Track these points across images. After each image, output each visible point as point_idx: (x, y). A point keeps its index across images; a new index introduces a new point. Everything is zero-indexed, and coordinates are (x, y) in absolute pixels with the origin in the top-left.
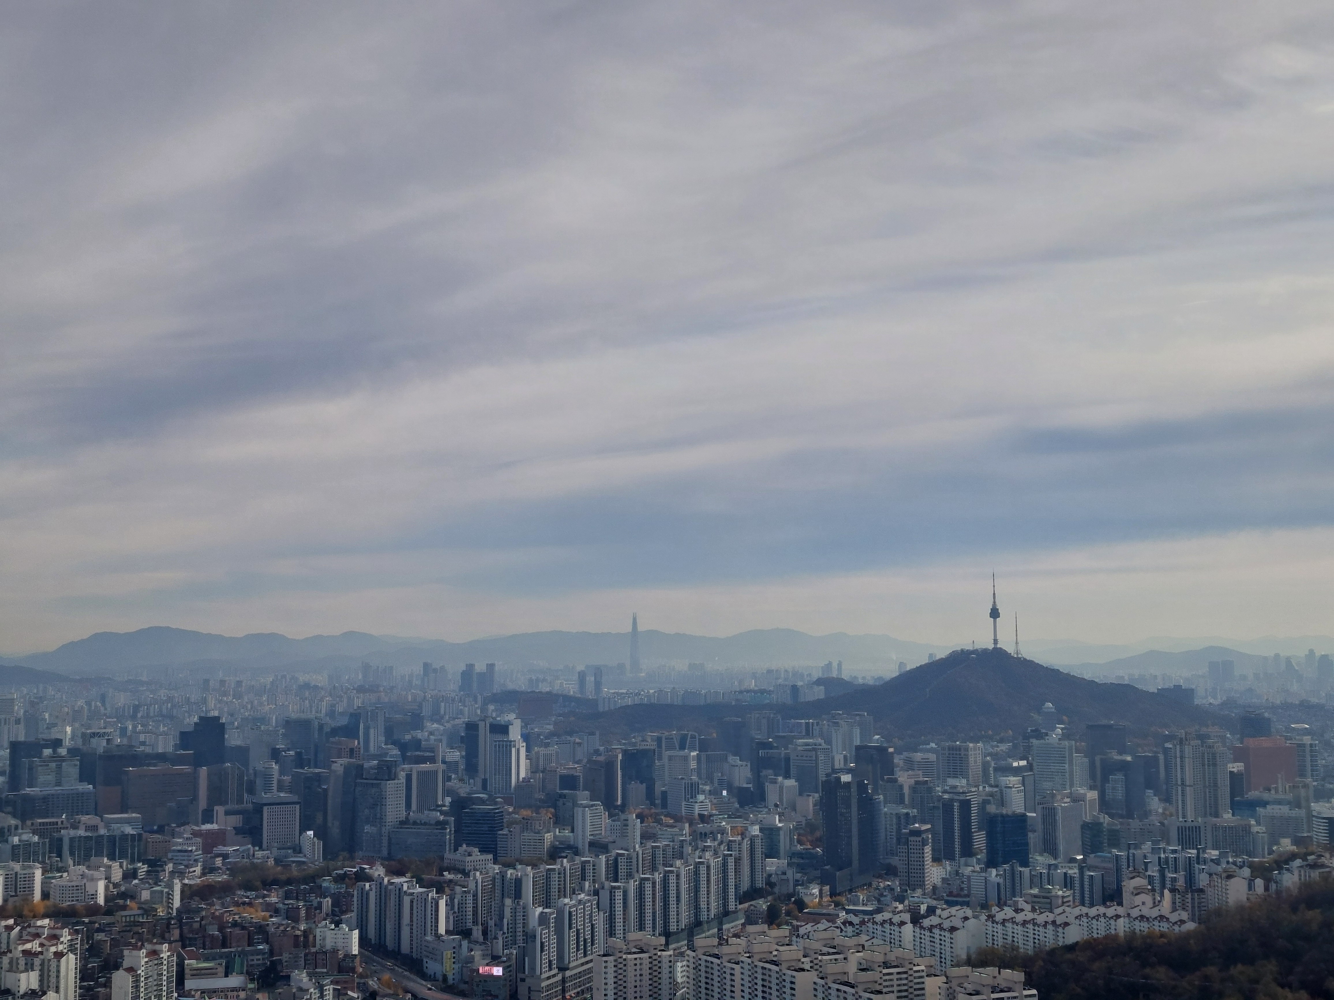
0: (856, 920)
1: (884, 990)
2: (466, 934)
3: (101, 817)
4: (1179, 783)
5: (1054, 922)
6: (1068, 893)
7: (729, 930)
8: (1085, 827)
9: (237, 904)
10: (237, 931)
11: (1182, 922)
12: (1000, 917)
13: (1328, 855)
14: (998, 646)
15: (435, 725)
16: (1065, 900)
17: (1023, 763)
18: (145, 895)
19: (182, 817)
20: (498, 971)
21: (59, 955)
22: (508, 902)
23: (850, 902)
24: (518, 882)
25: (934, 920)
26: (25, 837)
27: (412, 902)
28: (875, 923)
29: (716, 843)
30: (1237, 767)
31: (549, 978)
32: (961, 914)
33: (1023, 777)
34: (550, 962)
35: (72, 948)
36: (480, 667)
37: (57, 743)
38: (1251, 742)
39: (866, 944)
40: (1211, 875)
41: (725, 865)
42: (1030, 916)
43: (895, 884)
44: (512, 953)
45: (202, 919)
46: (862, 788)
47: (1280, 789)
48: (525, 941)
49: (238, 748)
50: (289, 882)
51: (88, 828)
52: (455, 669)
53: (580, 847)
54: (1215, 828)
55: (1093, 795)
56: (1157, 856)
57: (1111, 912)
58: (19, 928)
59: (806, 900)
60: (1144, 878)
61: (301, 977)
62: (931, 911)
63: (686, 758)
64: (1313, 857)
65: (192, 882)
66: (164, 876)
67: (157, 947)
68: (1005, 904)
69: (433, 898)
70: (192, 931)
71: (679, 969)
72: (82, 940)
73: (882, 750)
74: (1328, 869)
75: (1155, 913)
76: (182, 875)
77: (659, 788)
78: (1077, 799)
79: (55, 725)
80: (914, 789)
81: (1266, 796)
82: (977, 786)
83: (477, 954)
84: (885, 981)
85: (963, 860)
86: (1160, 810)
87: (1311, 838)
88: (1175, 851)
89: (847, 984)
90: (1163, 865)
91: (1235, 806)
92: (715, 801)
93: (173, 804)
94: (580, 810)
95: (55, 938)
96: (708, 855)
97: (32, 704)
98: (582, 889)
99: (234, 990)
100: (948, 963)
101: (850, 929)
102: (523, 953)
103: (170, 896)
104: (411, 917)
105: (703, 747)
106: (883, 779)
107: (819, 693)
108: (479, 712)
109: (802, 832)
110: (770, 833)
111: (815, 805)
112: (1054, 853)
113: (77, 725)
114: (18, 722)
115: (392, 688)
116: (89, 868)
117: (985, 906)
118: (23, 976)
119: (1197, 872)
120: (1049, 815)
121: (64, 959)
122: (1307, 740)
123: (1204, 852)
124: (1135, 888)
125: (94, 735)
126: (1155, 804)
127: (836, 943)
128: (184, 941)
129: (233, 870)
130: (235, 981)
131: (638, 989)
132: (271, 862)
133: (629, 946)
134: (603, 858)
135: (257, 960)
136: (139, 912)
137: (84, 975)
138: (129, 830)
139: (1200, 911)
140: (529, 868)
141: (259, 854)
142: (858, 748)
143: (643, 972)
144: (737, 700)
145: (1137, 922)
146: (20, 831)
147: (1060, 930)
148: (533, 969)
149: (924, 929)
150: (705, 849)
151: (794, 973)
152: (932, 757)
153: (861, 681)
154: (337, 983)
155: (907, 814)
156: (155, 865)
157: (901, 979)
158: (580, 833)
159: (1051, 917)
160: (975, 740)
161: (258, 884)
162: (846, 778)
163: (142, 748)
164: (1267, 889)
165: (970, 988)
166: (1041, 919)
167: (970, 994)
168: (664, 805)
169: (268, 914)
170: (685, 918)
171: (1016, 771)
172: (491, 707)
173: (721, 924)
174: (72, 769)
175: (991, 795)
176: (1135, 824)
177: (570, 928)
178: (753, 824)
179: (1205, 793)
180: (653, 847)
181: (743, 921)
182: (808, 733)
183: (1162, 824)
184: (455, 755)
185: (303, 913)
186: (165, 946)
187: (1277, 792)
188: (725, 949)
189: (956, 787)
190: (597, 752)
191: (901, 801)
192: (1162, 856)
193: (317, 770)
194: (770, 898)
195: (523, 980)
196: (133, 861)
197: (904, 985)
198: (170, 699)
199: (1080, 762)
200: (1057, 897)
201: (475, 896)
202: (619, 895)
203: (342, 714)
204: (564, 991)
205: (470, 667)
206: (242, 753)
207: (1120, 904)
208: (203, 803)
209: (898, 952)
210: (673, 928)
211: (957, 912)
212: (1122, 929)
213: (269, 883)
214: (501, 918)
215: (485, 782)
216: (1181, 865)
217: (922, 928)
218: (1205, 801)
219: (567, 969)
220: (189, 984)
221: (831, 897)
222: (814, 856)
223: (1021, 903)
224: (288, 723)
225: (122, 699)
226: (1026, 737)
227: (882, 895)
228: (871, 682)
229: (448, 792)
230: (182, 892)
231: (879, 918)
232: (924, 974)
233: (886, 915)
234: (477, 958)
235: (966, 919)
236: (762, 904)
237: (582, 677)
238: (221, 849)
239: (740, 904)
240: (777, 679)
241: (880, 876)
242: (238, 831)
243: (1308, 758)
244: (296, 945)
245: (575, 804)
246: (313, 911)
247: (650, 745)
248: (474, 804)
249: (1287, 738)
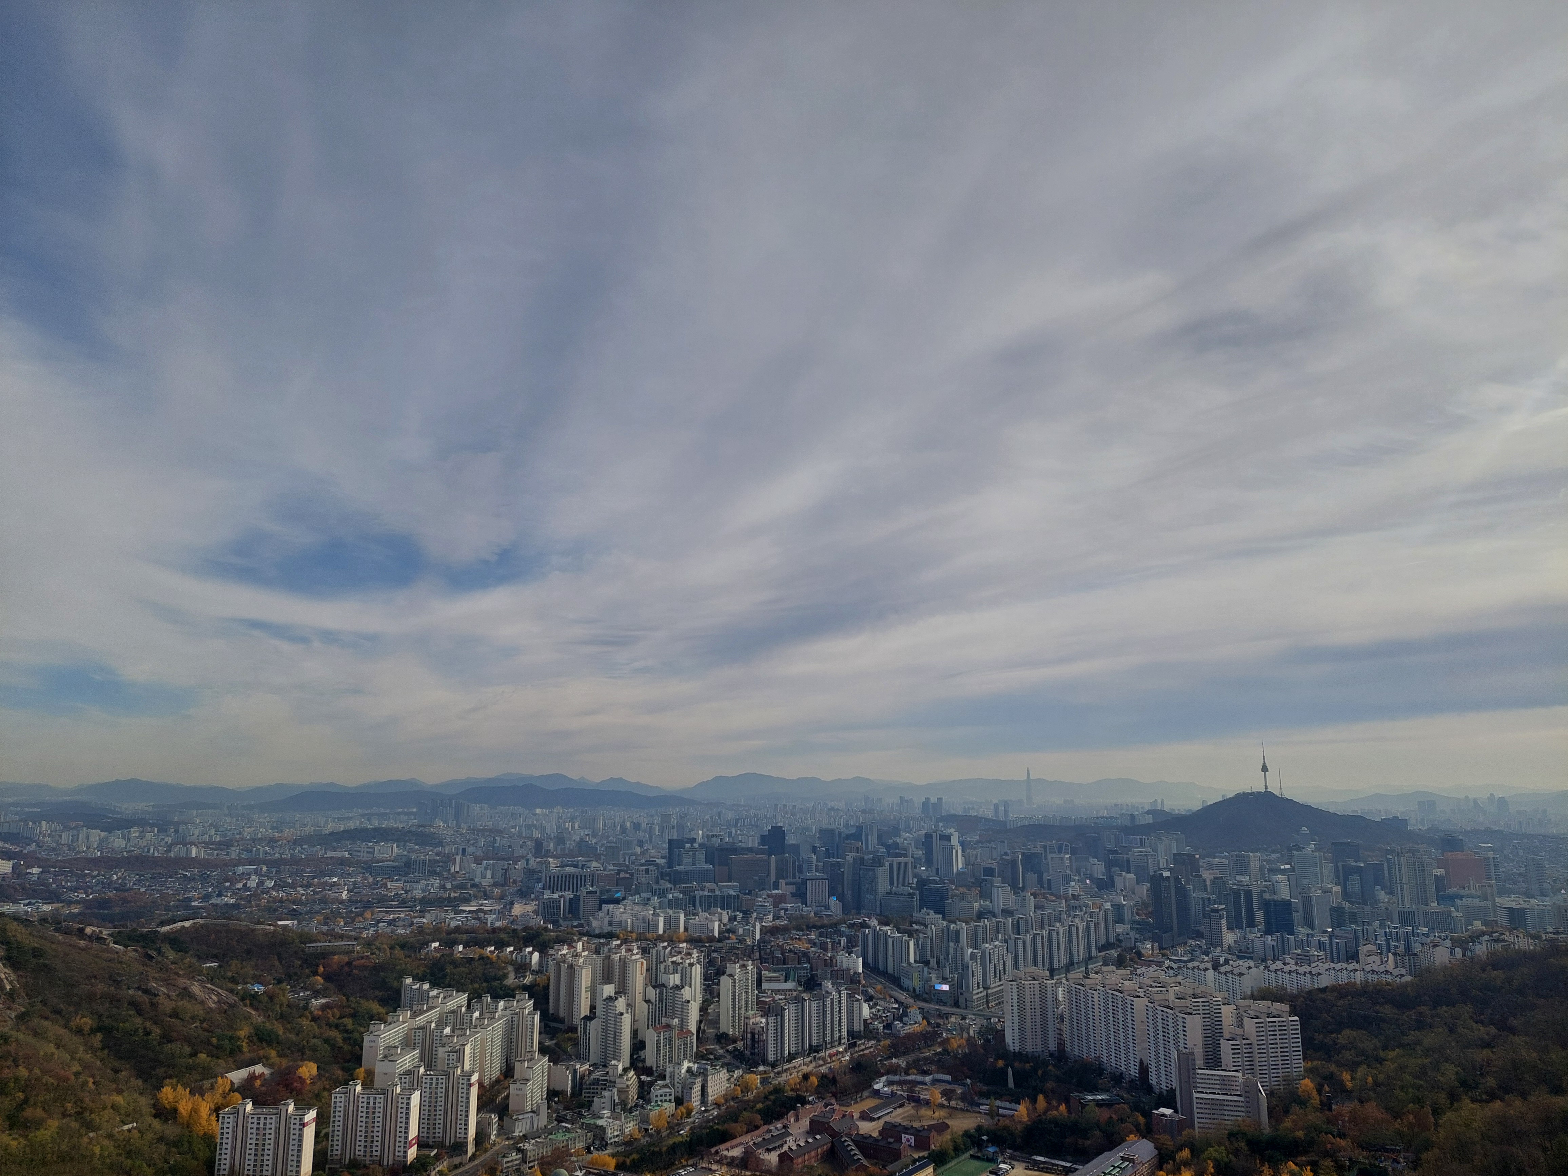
0: (1175, 966)
1: (1194, 1013)
2: (927, 963)
3: (717, 884)
4: (1398, 882)
5: (1310, 973)
6: (1321, 953)
7: (1092, 969)
8: (1333, 909)
9: (792, 939)
10: (792, 955)
11: (1402, 975)
12: (1273, 967)
13: (1508, 934)
14: (1268, 790)
15: (907, 834)
16: (1320, 958)
17: (1288, 866)
18: (740, 931)
19: (762, 886)
20: (946, 987)
21: (691, 965)
22: (951, 944)
23: (1172, 954)
24: (958, 933)
25: (1227, 968)
26: (675, 895)
27: (893, 942)
28: (1187, 968)
29: (1082, 913)
30: (1440, 872)
31: (978, 993)
32: (1246, 965)
33: (1288, 876)
34: (978, 983)
35: (699, 962)
36: (933, 800)
37: (694, 840)
38: (1450, 855)
39: (1182, 982)
40: (1423, 944)
41: (1088, 927)
42: (1294, 968)
43: (1202, 943)
44: (954, 977)
45: (772, 947)
46: (1177, 880)
47: (1472, 888)
48: (963, 970)
49: (794, 845)
50: (822, 927)
51: (709, 891)
52: (919, 800)
53: (996, 912)
54: (1425, 913)
55: (1337, 889)
56: (1383, 931)
57: (1351, 967)
58: (670, 948)
59: (1143, 951)
60: (1375, 944)
61: (828, 985)
62: (1227, 962)
63: (1062, 859)
64: (1497, 934)
65: (767, 925)
66: (752, 920)
67: (745, 963)
68: (1278, 960)
69: (906, 940)
70: (766, 954)
71: (1060, 992)
72: (704, 957)
73: (1191, 857)
74: (1507, 943)
75: (1382, 968)
76: (761, 920)
77: (1046, 877)
78: (1326, 891)
79: (693, 830)
80: (1213, 882)
81: (1462, 892)
82: (1256, 881)
83: (933, 976)
84: (1194, 1006)
85: (1248, 929)
86: (1386, 900)
87: (1496, 921)
88: (1396, 928)
89: (1168, 1007)
90: (1388, 937)
91: (1440, 899)
92: (1082, 886)
93: (757, 878)
94: (996, 889)
95: (689, 954)
96: (1076, 920)
97: (681, 817)
98: (997, 939)
99: (790, 990)
100: (1239, 997)
101: (1171, 971)
102: (961, 977)
103: (754, 932)
104: (893, 952)
105: (1074, 852)
106: (1192, 876)
107: (1149, 819)
108: (933, 827)
109: (1139, 908)
110: (1118, 908)
111: (1147, 891)
112: (1311, 926)
113: (705, 830)
114: (673, 827)
115: (881, 811)
116: (710, 914)
117: (1264, 960)
118: (672, 976)
119: (1413, 942)
120: (1307, 902)
121: (694, 968)
122: (1491, 854)
123: (1417, 929)
124: (1367, 952)
125: (713, 836)
126: (1382, 895)
127: (1161, 979)
128: (762, 960)
129: (790, 918)
130: (790, 985)
131: (1033, 1003)
132: (812, 914)
133: (1027, 976)
134: (1010, 920)
135: (803, 973)
136: (737, 941)
137: (706, 977)
138: (732, 892)
139: (1415, 968)
140: (964, 924)
141: (805, 909)
142: (1175, 855)
143: (1036, 993)
144: (1095, 823)
145: (1369, 975)
146: (673, 891)
147: (1315, 977)
148: (968, 987)
149: (1221, 973)
150: (1075, 916)
151: (1133, 999)
152: (1225, 861)
153: (1177, 812)
154: (849, 990)
155: (1209, 898)
156: (747, 914)
157: (1205, 1006)
158: (996, 904)
159: (1308, 969)
160: (1255, 851)
161: (804, 927)
162: (1167, 874)
163: (740, 844)
164: (1464, 955)
165: (1252, 1014)
166: (1302, 970)
167: (1252, 1018)
168: (1050, 888)
169: (810, 946)
170: (1063, 961)
171: (1283, 872)
172: (941, 824)
173: (1087, 965)
174: (701, 856)
175: (1266, 887)
176: (1367, 909)
177: (990, 963)
178: (1106, 902)
179: (1417, 888)
180: (1041, 914)
181: (1101, 963)
182: (1142, 845)
183: (1387, 909)
184: (919, 853)
185: (830, 946)
186: (750, 962)
187: (1470, 889)
188: (1087, 981)
189: (1242, 881)
190: (1006, 854)
191: (1205, 889)
192: (1387, 930)
193: (838, 860)
194: (1119, 949)
195: (962, 994)
196: (734, 911)
197: (1207, 1010)
198: (756, 815)
199: (1327, 869)
200: (1314, 955)
201: (932, 940)
202: (1020, 943)
203: (852, 826)
204: (987, 1002)
205: (928, 799)
206: (796, 848)
207: (1358, 962)
208: (773, 878)
209: (1203, 988)
210: (1056, 966)
211: (1244, 964)
212: (1359, 979)
213: (810, 927)
214: (948, 954)
215: (937, 870)
216: (1401, 936)
217: (1219, 973)
218: (1418, 894)
219: (990, 988)
220: (765, 986)
221: (1160, 950)
222: (1148, 924)
223: (1288, 960)
224: (821, 831)
225: (730, 815)
226: (1290, 850)
227: (1194, 950)
228: (1184, 813)
229: (915, 876)
230: (761, 930)
231: (1190, 965)
232: (1220, 1003)
233: (1195, 964)
234: (933, 979)
235: (1250, 968)
236: (1114, 953)
237: (996, 806)
238: (783, 905)
239: (1099, 952)
240: (1121, 810)
241: (1193, 939)
242: (793, 895)
243: (1492, 867)
244: (826, 965)
245: (992, 886)
246: (836, 945)
247: (1040, 850)
248: (930, 883)
249: (1476, 853)
